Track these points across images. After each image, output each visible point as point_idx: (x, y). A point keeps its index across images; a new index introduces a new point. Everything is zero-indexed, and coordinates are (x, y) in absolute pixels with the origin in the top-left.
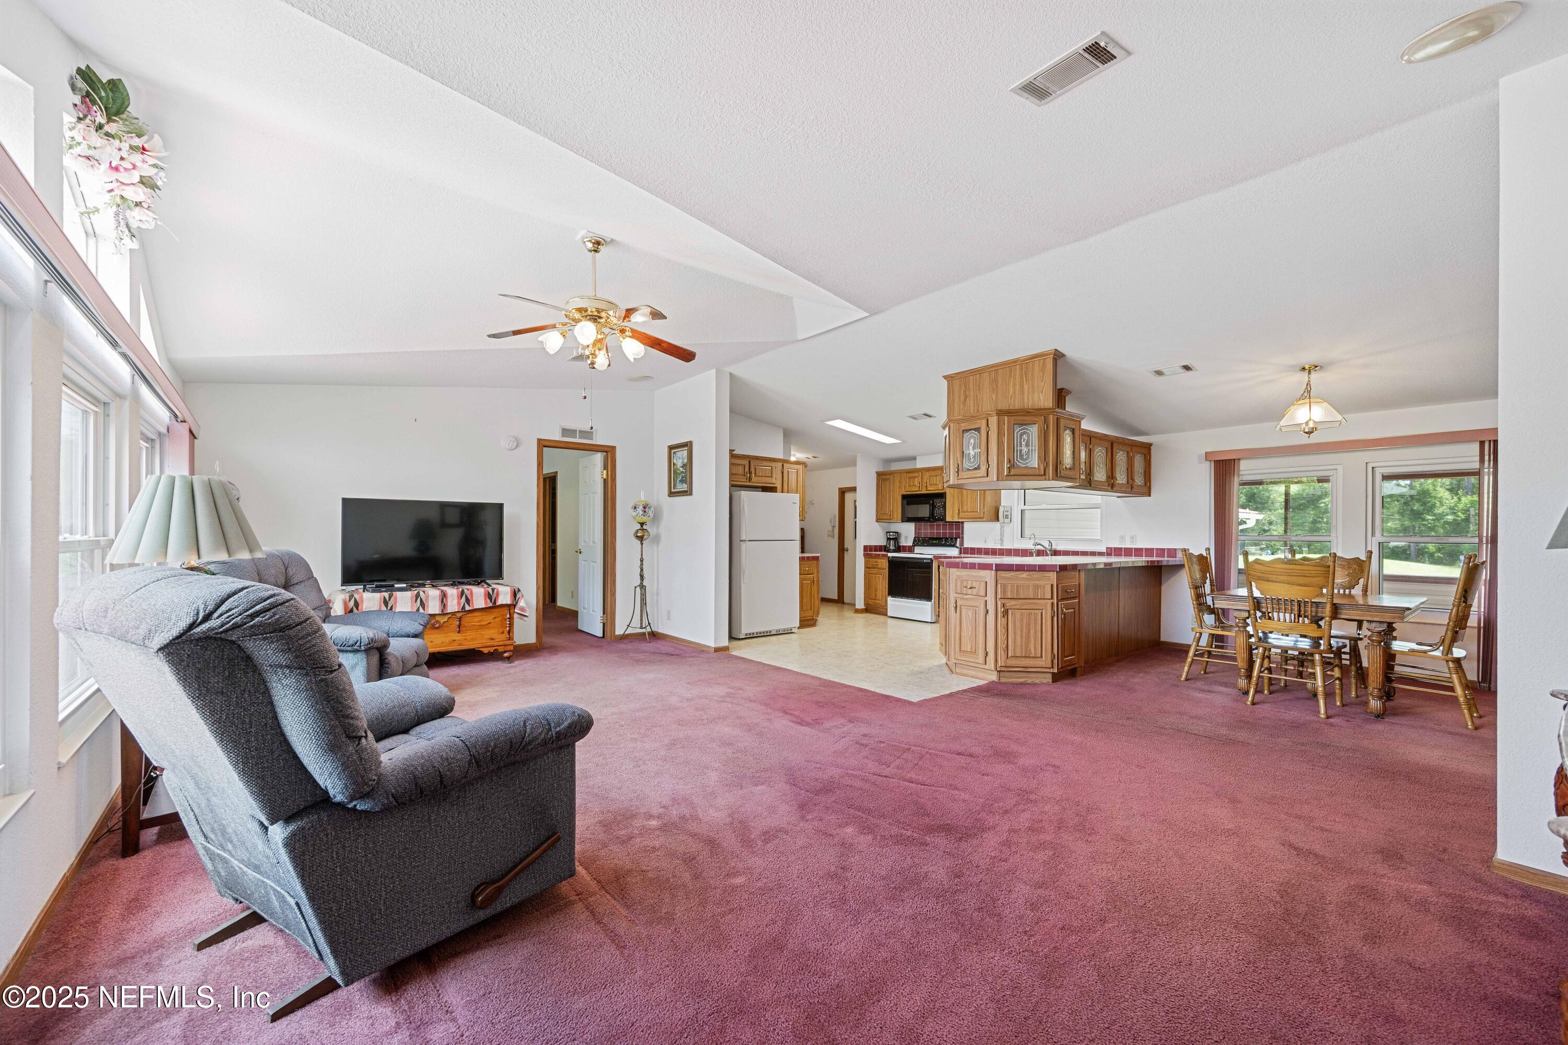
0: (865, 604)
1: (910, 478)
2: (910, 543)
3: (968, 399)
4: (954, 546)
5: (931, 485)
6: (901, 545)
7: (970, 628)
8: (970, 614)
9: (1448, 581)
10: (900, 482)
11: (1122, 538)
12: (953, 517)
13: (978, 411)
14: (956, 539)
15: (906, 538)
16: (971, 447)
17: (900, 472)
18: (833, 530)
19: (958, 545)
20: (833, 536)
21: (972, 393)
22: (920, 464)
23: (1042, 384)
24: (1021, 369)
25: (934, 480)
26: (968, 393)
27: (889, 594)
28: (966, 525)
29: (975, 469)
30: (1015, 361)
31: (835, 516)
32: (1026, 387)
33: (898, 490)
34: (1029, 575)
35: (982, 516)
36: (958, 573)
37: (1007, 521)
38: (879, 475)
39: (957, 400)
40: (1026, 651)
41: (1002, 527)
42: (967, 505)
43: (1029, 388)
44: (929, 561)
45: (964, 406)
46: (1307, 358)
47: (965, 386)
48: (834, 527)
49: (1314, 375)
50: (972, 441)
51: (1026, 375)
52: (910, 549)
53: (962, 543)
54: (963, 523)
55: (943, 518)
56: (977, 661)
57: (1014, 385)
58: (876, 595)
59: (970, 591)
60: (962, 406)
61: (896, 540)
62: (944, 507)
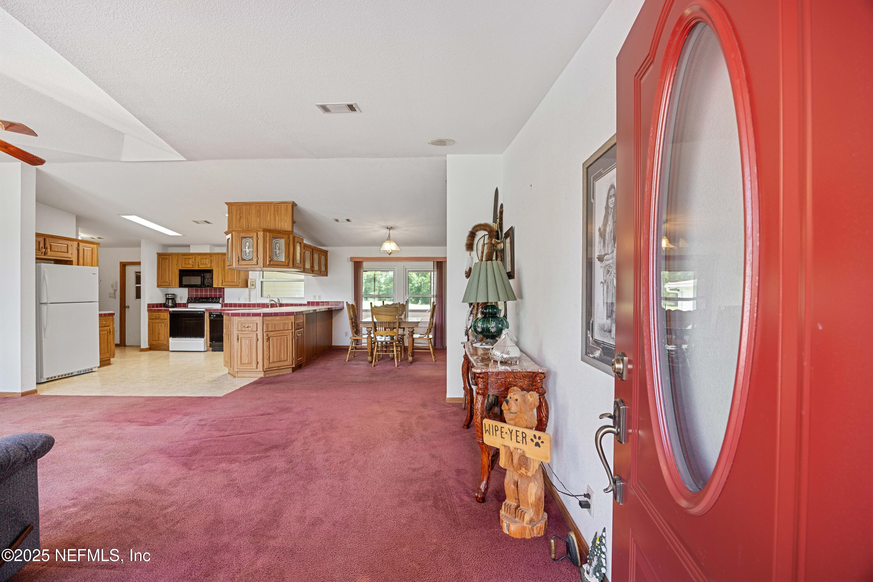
0: (149, 345)
1: (185, 259)
2: (185, 301)
3: (242, 219)
4: (218, 302)
5: (202, 264)
6: (177, 302)
7: (247, 350)
8: (247, 342)
9: (425, 311)
10: (177, 261)
11: (315, 297)
12: (218, 285)
13: (248, 227)
14: (219, 298)
15: (181, 298)
16: (247, 247)
17: (178, 255)
18: (115, 293)
19: (221, 302)
20: (115, 298)
21: (244, 216)
22: (193, 250)
23: (286, 218)
24: (275, 207)
25: (204, 261)
26: (242, 215)
27: (170, 336)
28: (226, 290)
29: (249, 260)
30: (271, 203)
31: (116, 283)
32: (277, 218)
33: (176, 266)
34: (280, 318)
35: (238, 284)
36: (239, 319)
37: (252, 287)
38: (159, 255)
39: (234, 218)
40: (279, 358)
41: (250, 291)
42: (228, 277)
43: (278, 218)
44: (203, 313)
45: (239, 222)
46: (390, 224)
47: (240, 211)
48: (115, 290)
49: (391, 231)
50: (248, 244)
51: (277, 211)
52: (185, 305)
53: (223, 301)
54: (224, 288)
55: (211, 286)
56: (252, 368)
57: (270, 215)
58: (159, 338)
59: (247, 329)
60: (238, 222)
61: (173, 299)
62: (212, 278)
